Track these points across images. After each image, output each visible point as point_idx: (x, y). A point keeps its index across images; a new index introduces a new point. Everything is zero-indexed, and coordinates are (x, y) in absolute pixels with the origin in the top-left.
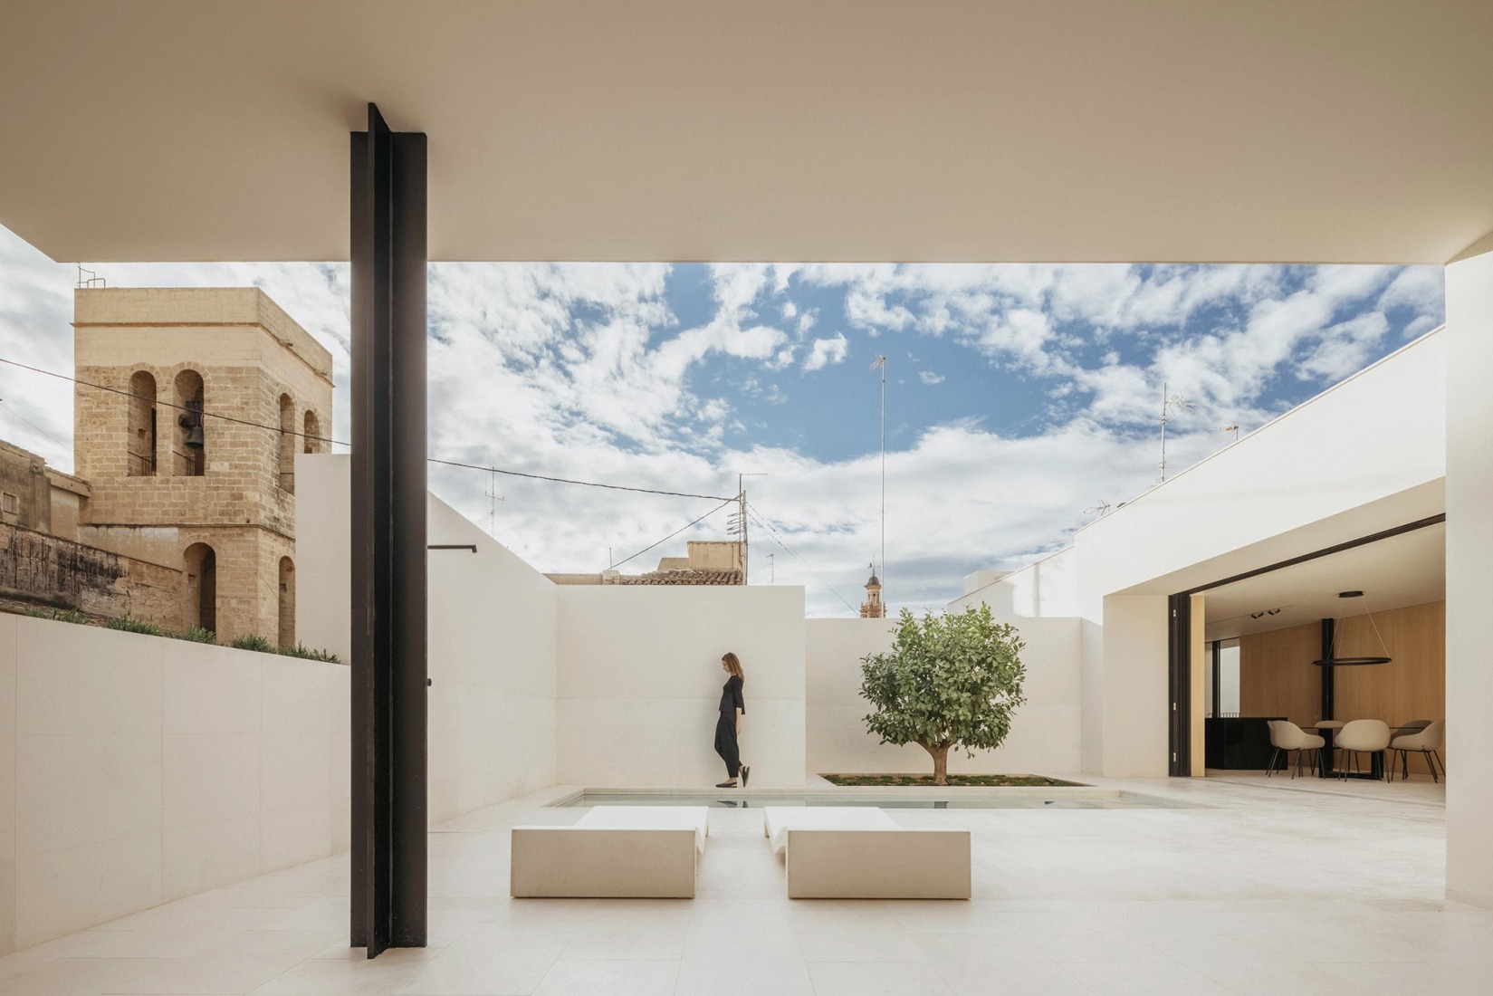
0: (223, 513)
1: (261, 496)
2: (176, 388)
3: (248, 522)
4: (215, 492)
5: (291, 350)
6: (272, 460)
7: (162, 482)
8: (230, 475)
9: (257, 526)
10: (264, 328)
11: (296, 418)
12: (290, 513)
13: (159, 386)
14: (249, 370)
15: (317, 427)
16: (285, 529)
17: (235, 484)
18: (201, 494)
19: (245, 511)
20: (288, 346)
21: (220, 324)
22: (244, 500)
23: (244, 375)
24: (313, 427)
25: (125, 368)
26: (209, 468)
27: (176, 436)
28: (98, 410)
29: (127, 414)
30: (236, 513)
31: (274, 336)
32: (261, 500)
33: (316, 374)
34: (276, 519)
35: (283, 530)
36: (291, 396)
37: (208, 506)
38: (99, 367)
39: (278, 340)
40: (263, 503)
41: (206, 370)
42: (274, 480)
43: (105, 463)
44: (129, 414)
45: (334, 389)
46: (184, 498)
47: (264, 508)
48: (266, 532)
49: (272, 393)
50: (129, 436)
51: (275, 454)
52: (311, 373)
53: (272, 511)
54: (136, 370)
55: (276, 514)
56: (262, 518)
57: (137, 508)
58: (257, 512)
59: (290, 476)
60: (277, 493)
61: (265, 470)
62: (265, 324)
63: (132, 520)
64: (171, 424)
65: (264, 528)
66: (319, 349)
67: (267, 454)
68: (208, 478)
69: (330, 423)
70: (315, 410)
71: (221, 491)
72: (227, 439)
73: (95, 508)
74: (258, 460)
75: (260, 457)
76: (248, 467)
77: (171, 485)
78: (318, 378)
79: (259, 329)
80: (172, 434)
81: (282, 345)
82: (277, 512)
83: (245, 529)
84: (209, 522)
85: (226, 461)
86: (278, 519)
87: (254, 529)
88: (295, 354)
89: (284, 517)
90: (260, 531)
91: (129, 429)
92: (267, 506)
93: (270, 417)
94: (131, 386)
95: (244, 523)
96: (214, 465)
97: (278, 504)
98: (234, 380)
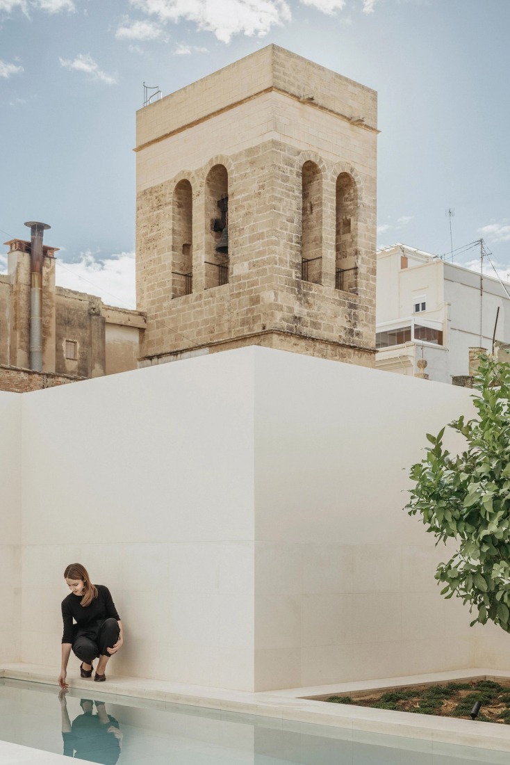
0: (244, 323)
1: (276, 295)
2: (208, 189)
3: (264, 328)
4: (237, 299)
5: (315, 105)
6: (291, 248)
7: (197, 299)
8: (248, 276)
9: (271, 332)
10: (279, 90)
11: (324, 187)
12: (316, 308)
13: (194, 192)
14: (264, 146)
15: (355, 191)
16: (309, 328)
17: (253, 285)
18: (227, 305)
19: (262, 315)
20: (310, 101)
21: (240, 102)
22: (261, 303)
23: (260, 154)
24: (352, 191)
25: (171, 181)
26: (232, 273)
27: (208, 244)
28: (152, 234)
29: (171, 232)
30: (255, 320)
31: (293, 95)
32: (276, 299)
33: (353, 123)
34: (297, 319)
35: (306, 331)
36: (317, 162)
37: (231, 318)
38: (152, 188)
39: (298, 98)
40: (279, 302)
41: (230, 160)
42: (294, 271)
43: (157, 289)
44: (173, 230)
45: (379, 135)
46: (212, 313)
47: (280, 308)
48: (283, 338)
49: (292, 166)
50: (173, 255)
51: (294, 240)
52: (345, 124)
53: (291, 310)
54: (178, 181)
55: (296, 313)
56: (277, 321)
57: (179, 332)
58: (272, 314)
59: (318, 261)
60: (299, 286)
61: (281, 261)
62: (281, 85)
63: (175, 347)
64: (203, 231)
65: (280, 332)
66: (357, 90)
67: (283, 242)
68: (231, 285)
69: (373, 180)
70: (352, 170)
71: (242, 297)
72: (247, 234)
73: (150, 339)
74: (274, 252)
75: (274, 248)
76: (264, 262)
77: (203, 300)
78: (355, 127)
79: (274, 93)
80: (204, 244)
81: (303, 103)
82: (298, 309)
83: (262, 337)
84: (233, 336)
85: (246, 260)
86: (300, 318)
87: (270, 335)
88: (322, 108)
89: (308, 314)
90: (275, 337)
91: (173, 247)
92: (285, 305)
93: (288, 196)
94: (175, 199)
95: (260, 330)
96: (238, 269)
97: (300, 299)
98: (252, 163)
